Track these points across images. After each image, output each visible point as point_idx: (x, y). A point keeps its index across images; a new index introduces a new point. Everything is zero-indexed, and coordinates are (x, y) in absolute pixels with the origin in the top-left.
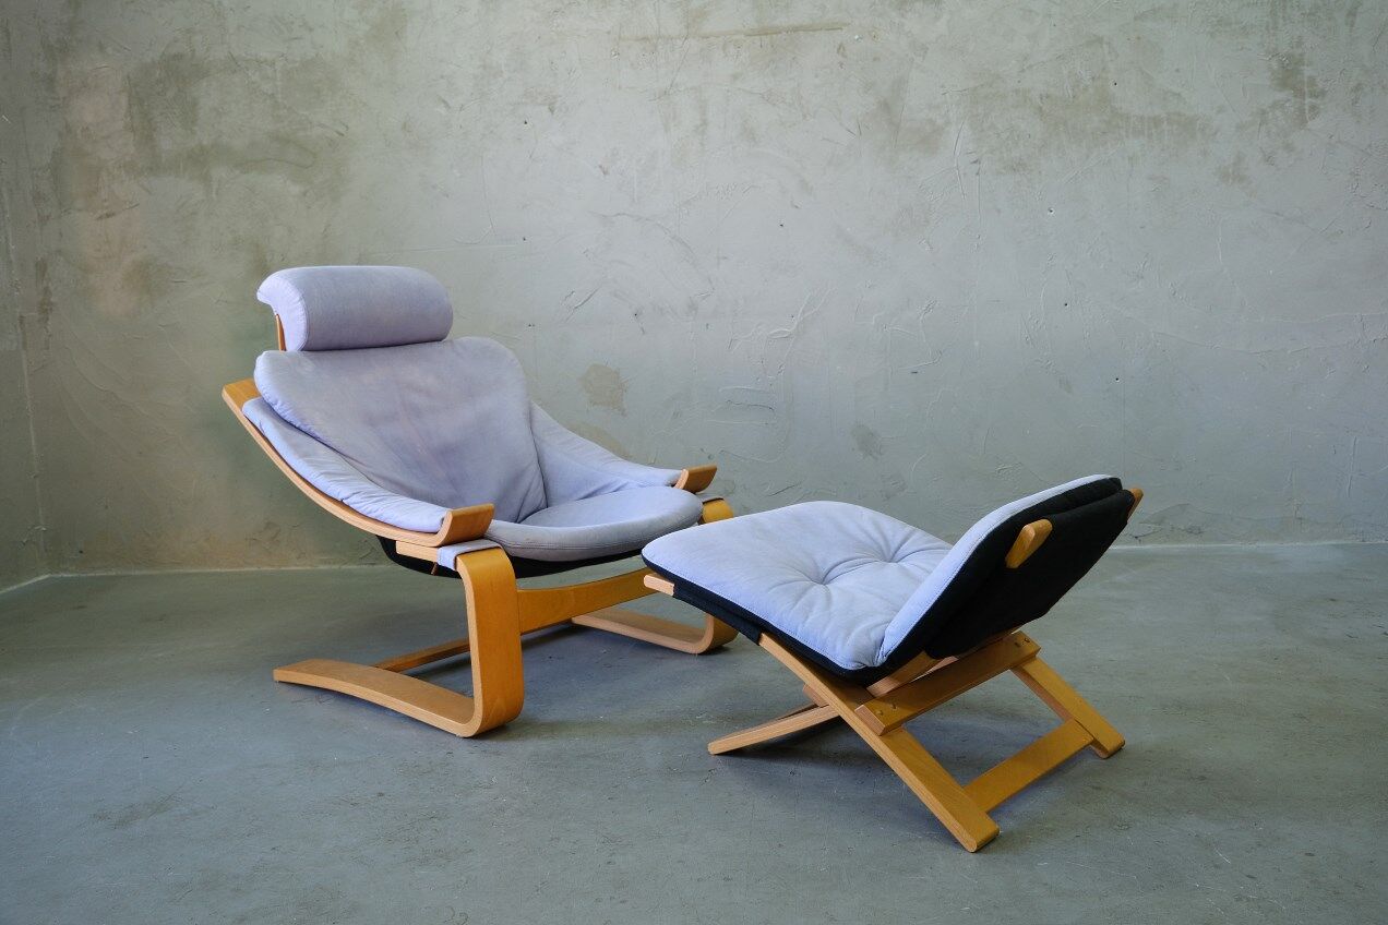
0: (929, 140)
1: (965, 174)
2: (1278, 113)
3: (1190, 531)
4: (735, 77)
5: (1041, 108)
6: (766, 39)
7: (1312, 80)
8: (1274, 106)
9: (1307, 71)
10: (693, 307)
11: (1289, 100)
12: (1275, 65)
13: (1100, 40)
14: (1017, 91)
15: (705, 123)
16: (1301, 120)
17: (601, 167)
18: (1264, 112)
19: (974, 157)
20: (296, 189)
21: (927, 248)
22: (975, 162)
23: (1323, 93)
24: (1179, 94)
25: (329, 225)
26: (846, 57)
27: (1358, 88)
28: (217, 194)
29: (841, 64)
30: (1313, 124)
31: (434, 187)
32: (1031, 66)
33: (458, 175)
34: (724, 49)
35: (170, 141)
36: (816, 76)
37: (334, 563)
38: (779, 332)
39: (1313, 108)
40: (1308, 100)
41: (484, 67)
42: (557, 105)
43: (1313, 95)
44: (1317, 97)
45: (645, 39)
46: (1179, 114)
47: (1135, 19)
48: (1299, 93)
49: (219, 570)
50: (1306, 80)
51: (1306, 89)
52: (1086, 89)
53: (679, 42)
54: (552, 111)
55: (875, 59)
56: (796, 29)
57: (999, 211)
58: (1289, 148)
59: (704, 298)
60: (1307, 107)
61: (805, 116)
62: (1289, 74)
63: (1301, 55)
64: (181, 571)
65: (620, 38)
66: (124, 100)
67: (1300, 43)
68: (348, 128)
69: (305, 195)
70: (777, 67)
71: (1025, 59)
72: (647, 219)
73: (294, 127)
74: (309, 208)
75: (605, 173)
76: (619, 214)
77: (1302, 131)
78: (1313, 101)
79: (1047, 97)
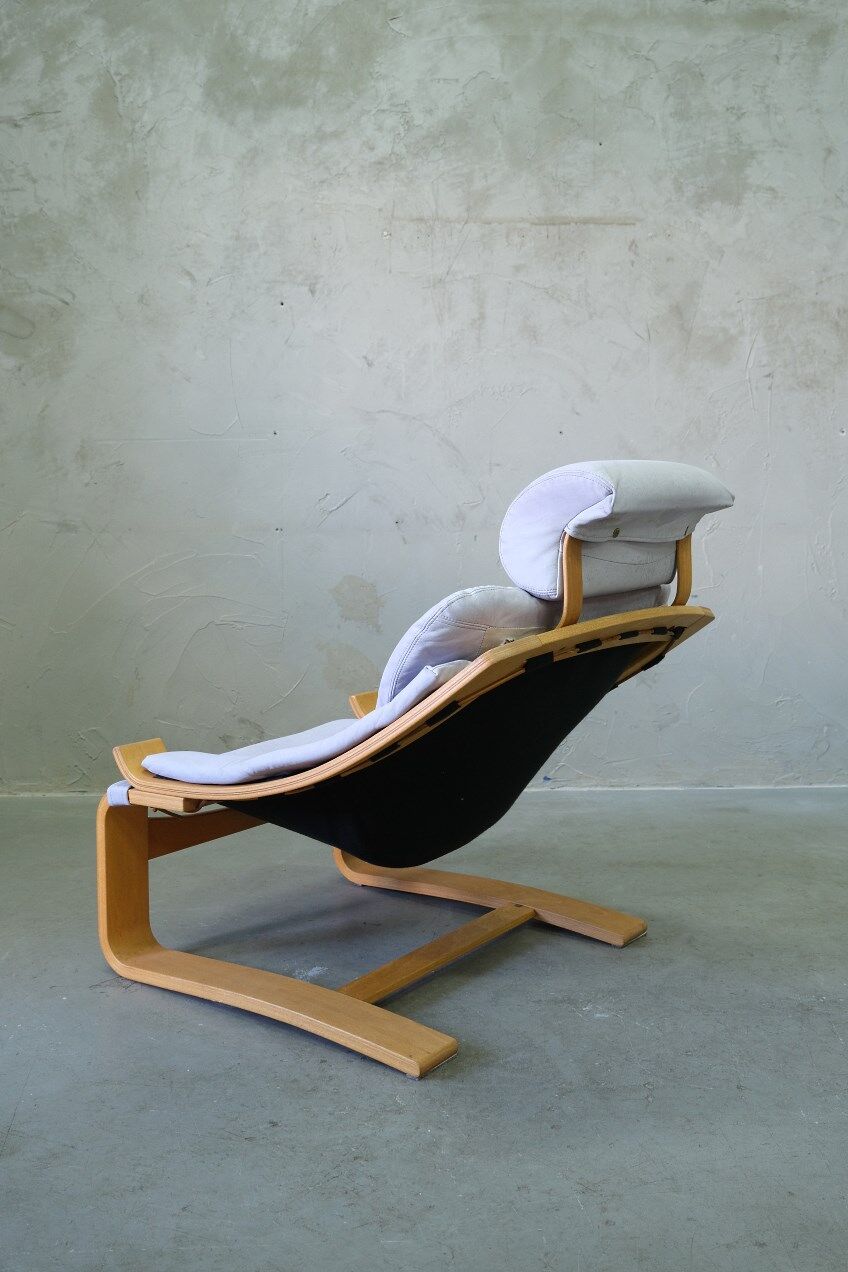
0: (721, 349)
1: (757, 388)
4: (518, 269)
5: (837, 324)
6: (553, 230)
10: (460, 517)
14: (814, 303)
15: (482, 316)
17: (365, 358)
19: (767, 371)
20: (8, 362)
21: (714, 465)
22: (768, 376)
25: (47, 406)
26: (638, 255)
29: (633, 263)
31: (174, 370)
32: (829, 278)
33: (203, 357)
34: (507, 237)
36: (606, 274)
37: (37, 791)
41: (237, 238)
42: (318, 286)
45: (421, 220)
53: (459, 227)
54: (313, 292)
55: (668, 260)
56: (586, 222)
57: (790, 429)
59: (473, 507)
61: (591, 317)
65: (392, 216)
68: (74, 296)
69: (20, 370)
70: (563, 261)
71: (824, 270)
72: (414, 418)
73: (10, 291)
74: (24, 385)
75: (370, 365)
76: (383, 411)
79: (844, 312)
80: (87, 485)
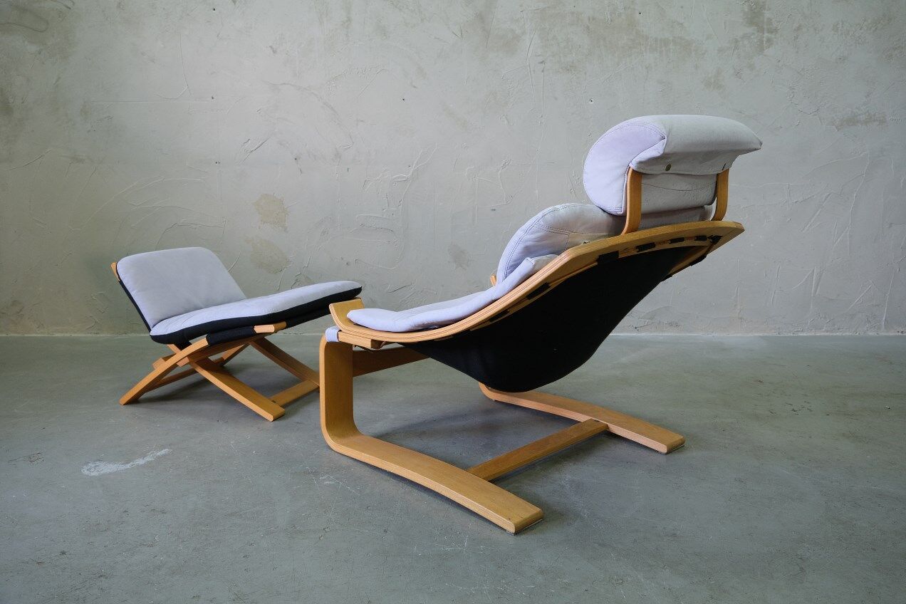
0: (510, 44)
1: (534, 71)
2: (746, 42)
3: (671, 324)
5: (588, 27)
7: (770, 20)
8: (745, 36)
9: (767, 14)
10: (338, 156)
11: (753, 34)
12: (746, 9)
14: (573, 13)
15: (349, 20)
16: (761, 49)
17: (271, 47)
18: (737, 41)
19: (541, 59)
20: (33, 48)
21: (506, 122)
22: (542, 63)
23: (776, 31)
24: (681, 24)
25: (59, 78)
27: (799, 28)
30: (768, 52)
31: (143, 54)
33: (162, 46)
37: (67, 332)
38: (399, 178)
39: (769, 40)
40: (766, 35)
43: (770, 31)
44: (772, 32)
46: (681, 38)
48: (761, 30)
50: (765, 20)
51: (765, 27)
52: (620, 15)
54: (235, 2)
57: (556, 99)
58: (751, 67)
59: (346, 149)
60: (765, 39)
61: (422, 20)
62: (755, 15)
63: (764, 2)
68: (74, 4)
69: (40, 53)
72: (305, 88)
74: (43, 63)
75: (275, 52)
76: (284, 84)
77: (761, 56)
78: (769, 35)
79: (593, 19)
80: (89, 131)
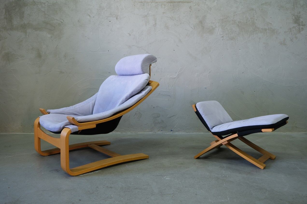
0: (211, 31)
1: (220, 40)
2: (294, 29)
4: (164, 13)
5: (238, 25)
6: (172, 4)
7: (302, 22)
8: (293, 27)
9: (301, 20)
11: (297, 26)
12: (294, 18)
13: (253, 9)
14: (233, 20)
15: (156, 24)
16: (300, 32)
17: (129, 33)
18: (291, 29)
19: (222, 36)
20: (49, 36)
21: (210, 57)
22: (222, 37)
23: (305, 25)
24: (271, 23)
25: (57, 45)
26: (191, 10)
28: (28, 36)
30: (302, 32)
31: (86, 37)
32: (236, 15)
33: (92, 34)
34: (161, 5)
35: (16, 22)
36: (184, 14)
38: (172, 77)
39: (302, 28)
40: (301, 27)
41: (100, 7)
42: (118, 17)
43: (302, 25)
45: (141, 2)
46: (271, 28)
47: (261, 5)
48: (299, 25)
49: (24, 134)
50: (301, 22)
51: (301, 24)
52: (249, 21)
53: (150, 3)
54: (117, 19)
55: (199, 10)
56: (179, 2)
57: (228, 49)
58: (296, 38)
59: (154, 68)
60: (301, 28)
61: (181, 24)
62: (297, 20)
63: (300, 16)
64: (14, 133)
65: (135, 1)
66: (4, 11)
67: (300, 13)
68: (64, 21)
69: (52, 37)
70: (174, 11)
71: (235, 13)
72: (140, 47)
73: (50, 20)
74: (53, 41)
75: (130, 35)
76: (133, 46)
77: (300, 34)
78: (302, 27)
79: (240, 22)
80: (66, 63)
